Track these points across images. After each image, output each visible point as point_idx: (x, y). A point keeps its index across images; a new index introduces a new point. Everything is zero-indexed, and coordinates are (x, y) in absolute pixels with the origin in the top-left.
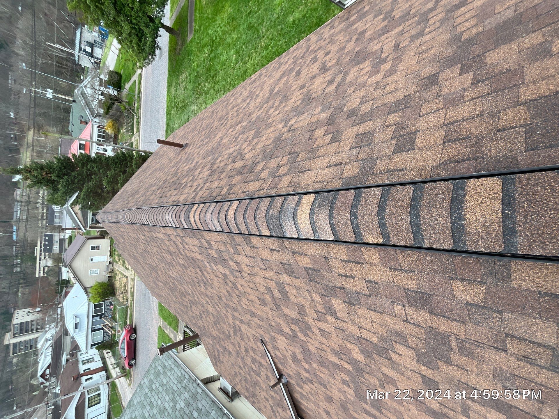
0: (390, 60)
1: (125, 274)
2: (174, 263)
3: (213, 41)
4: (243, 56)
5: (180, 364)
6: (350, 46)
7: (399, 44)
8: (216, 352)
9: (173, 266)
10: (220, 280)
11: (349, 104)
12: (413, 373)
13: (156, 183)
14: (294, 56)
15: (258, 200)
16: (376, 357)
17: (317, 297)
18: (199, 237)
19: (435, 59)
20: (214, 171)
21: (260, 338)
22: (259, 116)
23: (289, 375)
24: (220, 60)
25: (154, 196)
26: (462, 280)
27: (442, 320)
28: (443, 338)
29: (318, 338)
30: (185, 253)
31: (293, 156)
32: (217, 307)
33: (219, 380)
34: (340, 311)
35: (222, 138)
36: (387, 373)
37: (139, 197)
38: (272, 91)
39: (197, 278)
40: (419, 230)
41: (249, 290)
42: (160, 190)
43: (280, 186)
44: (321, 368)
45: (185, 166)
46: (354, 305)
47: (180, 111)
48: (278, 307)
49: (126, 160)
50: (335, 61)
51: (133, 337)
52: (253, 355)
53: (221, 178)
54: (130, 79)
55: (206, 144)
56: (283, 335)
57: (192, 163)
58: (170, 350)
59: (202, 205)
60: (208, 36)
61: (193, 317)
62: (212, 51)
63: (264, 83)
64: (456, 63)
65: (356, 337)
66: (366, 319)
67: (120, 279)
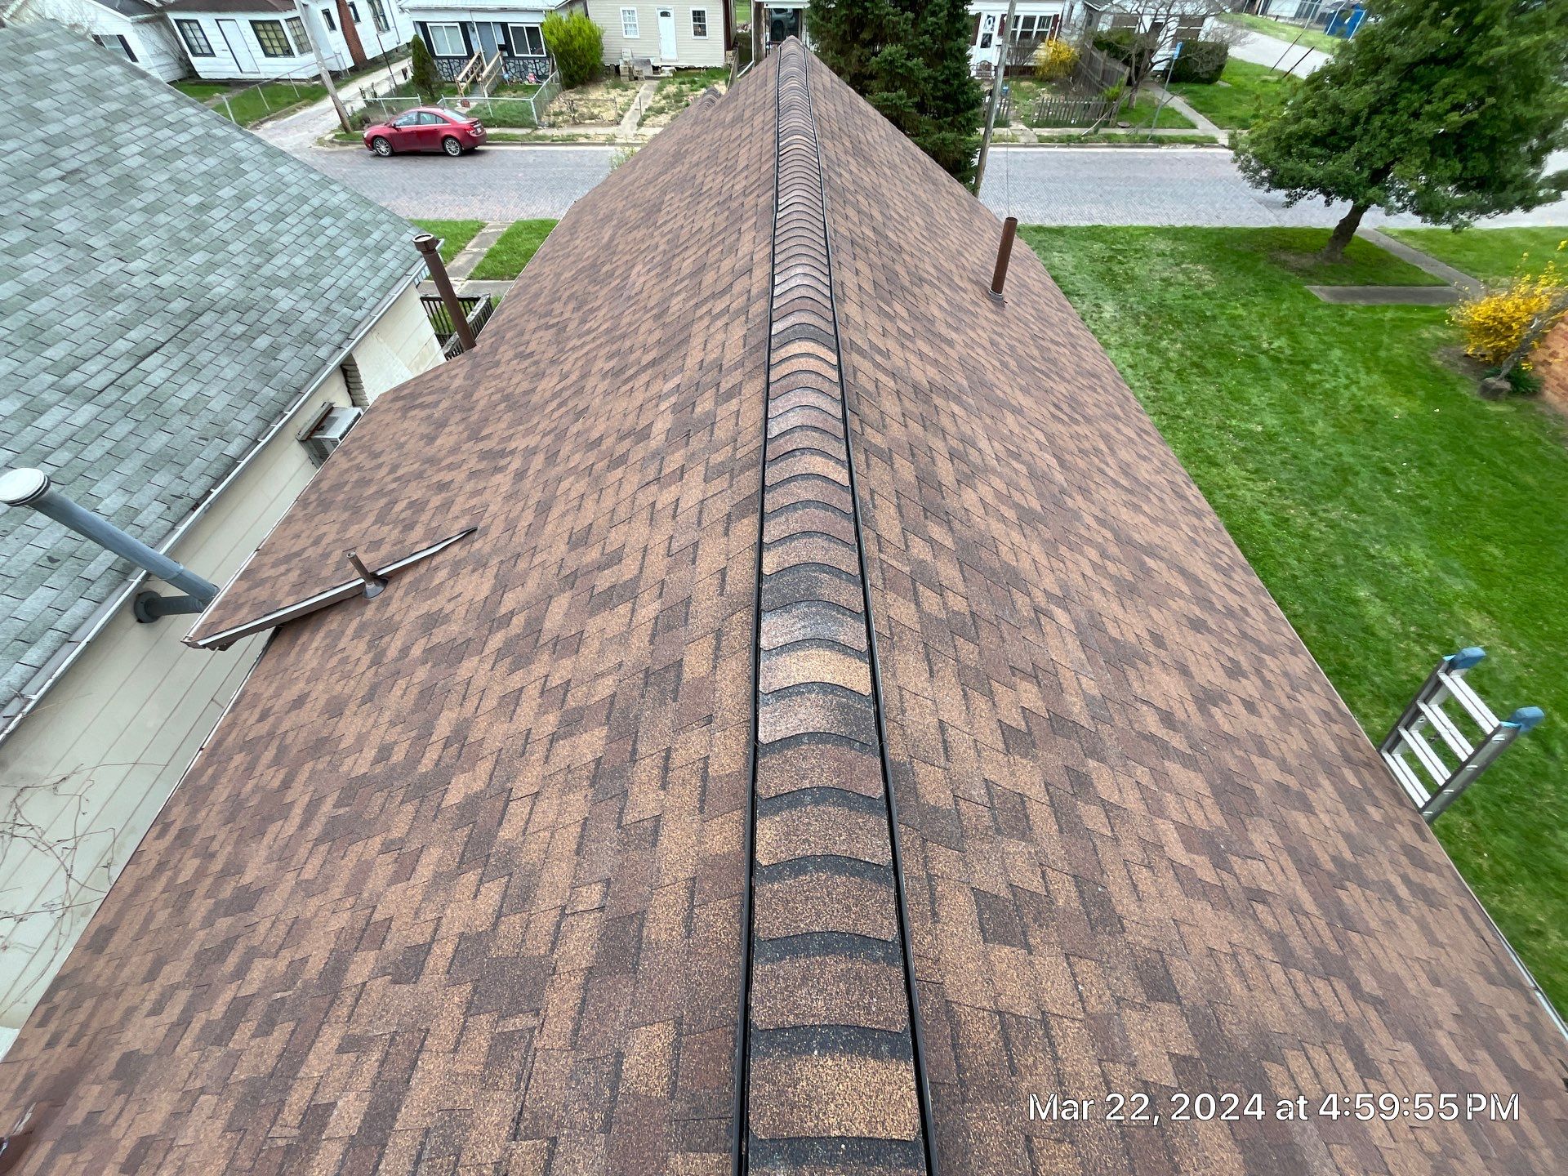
0: (1221, 880)
1: (627, 115)
2: (670, 282)
3: (1306, 364)
4: (1258, 453)
5: (391, 293)
6: (1269, 771)
7: (1264, 902)
8: (429, 399)
9: (663, 276)
10: (631, 418)
11: (1105, 770)
12: (432, 925)
13: (890, 218)
14: (1250, 609)
15: (852, 539)
16: (462, 834)
17: (605, 687)
18: (749, 366)
19: (1216, 993)
20: (927, 400)
21: (481, 526)
22: (1079, 518)
23: (386, 603)
24: (1248, 385)
25: (856, 220)
26: (676, 1045)
27: (574, 998)
28: (530, 997)
29: (496, 687)
30: (701, 318)
31: (965, 627)
32: (554, 404)
33: (354, 405)
34: (574, 747)
35: (1018, 411)
36: (424, 860)
37: (851, 172)
38: (1151, 551)
39: (631, 350)
40: (794, 953)
41: (608, 502)
42: (871, 234)
43: (891, 597)
44: (414, 692)
45: (940, 307)
46: (592, 785)
47: (1101, 267)
48: (570, 581)
49: (958, 111)
50: (1227, 728)
51: (452, 148)
52: (431, 505)
53: (910, 422)
54: (1200, 112)
55: (1003, 363)
56: (494, 591)
57: (949, 326)
58: (428, 264)
59: (834, 376)
60: (1322, 347)
61: (522, 334)
62: (1276, 360)
63: (1174, 526)
64: (1202, 1046)
65: (509, 785)
66: (559, 814)
67: (613, 101)
